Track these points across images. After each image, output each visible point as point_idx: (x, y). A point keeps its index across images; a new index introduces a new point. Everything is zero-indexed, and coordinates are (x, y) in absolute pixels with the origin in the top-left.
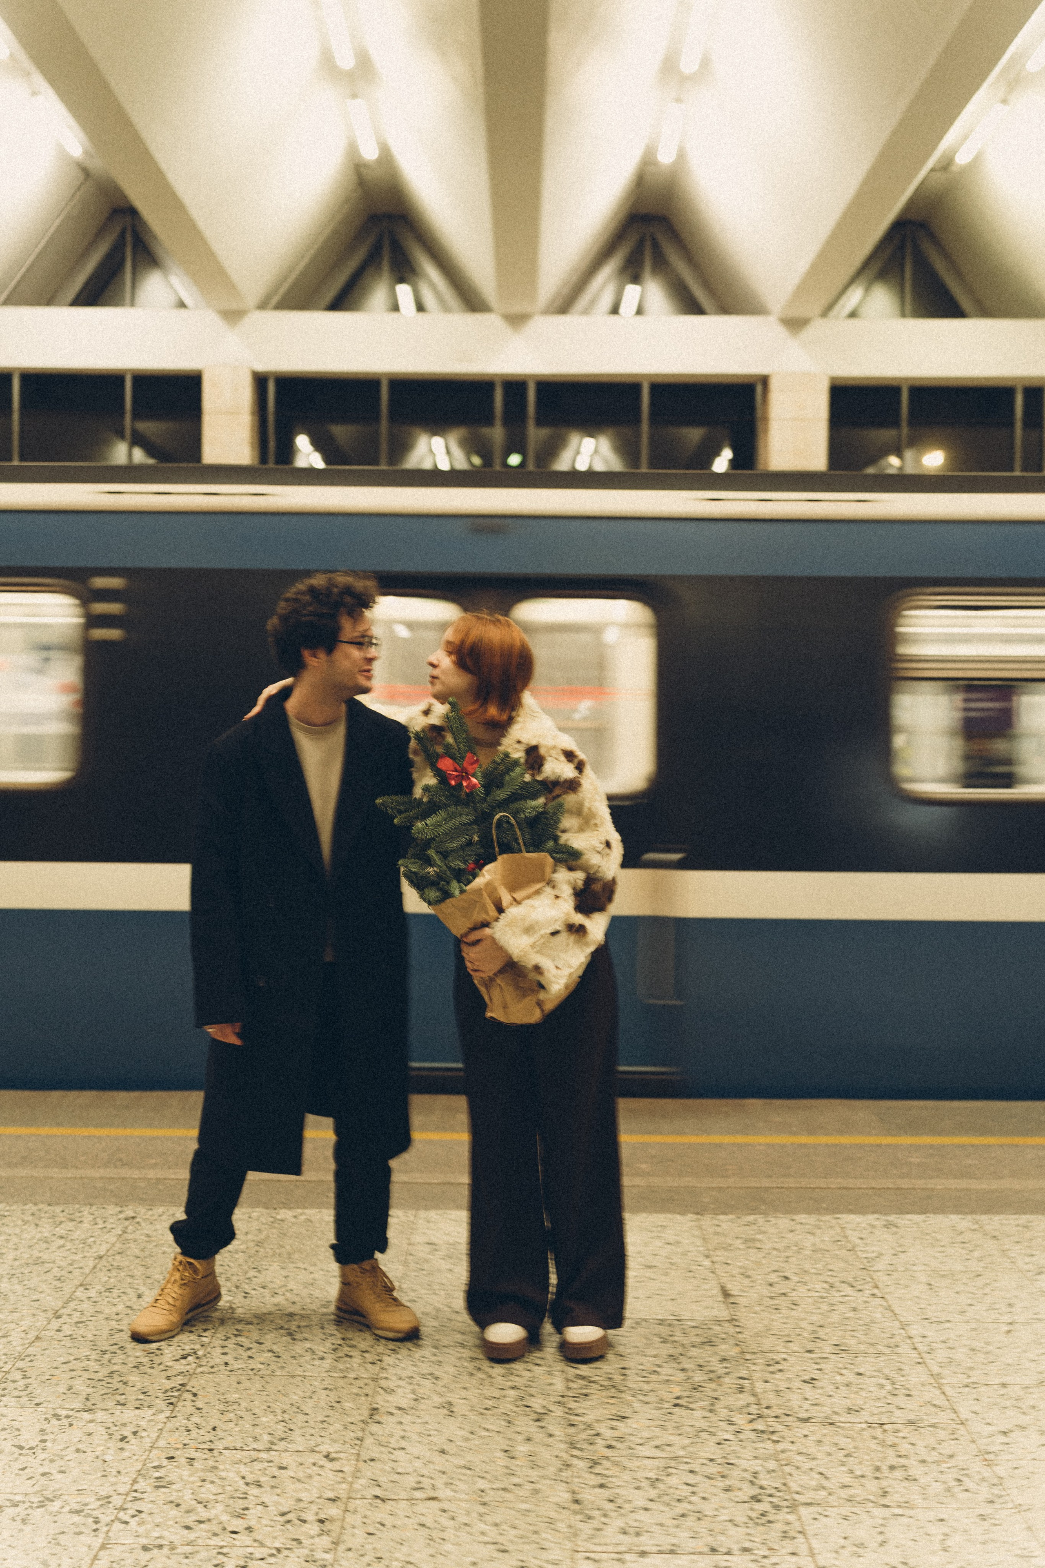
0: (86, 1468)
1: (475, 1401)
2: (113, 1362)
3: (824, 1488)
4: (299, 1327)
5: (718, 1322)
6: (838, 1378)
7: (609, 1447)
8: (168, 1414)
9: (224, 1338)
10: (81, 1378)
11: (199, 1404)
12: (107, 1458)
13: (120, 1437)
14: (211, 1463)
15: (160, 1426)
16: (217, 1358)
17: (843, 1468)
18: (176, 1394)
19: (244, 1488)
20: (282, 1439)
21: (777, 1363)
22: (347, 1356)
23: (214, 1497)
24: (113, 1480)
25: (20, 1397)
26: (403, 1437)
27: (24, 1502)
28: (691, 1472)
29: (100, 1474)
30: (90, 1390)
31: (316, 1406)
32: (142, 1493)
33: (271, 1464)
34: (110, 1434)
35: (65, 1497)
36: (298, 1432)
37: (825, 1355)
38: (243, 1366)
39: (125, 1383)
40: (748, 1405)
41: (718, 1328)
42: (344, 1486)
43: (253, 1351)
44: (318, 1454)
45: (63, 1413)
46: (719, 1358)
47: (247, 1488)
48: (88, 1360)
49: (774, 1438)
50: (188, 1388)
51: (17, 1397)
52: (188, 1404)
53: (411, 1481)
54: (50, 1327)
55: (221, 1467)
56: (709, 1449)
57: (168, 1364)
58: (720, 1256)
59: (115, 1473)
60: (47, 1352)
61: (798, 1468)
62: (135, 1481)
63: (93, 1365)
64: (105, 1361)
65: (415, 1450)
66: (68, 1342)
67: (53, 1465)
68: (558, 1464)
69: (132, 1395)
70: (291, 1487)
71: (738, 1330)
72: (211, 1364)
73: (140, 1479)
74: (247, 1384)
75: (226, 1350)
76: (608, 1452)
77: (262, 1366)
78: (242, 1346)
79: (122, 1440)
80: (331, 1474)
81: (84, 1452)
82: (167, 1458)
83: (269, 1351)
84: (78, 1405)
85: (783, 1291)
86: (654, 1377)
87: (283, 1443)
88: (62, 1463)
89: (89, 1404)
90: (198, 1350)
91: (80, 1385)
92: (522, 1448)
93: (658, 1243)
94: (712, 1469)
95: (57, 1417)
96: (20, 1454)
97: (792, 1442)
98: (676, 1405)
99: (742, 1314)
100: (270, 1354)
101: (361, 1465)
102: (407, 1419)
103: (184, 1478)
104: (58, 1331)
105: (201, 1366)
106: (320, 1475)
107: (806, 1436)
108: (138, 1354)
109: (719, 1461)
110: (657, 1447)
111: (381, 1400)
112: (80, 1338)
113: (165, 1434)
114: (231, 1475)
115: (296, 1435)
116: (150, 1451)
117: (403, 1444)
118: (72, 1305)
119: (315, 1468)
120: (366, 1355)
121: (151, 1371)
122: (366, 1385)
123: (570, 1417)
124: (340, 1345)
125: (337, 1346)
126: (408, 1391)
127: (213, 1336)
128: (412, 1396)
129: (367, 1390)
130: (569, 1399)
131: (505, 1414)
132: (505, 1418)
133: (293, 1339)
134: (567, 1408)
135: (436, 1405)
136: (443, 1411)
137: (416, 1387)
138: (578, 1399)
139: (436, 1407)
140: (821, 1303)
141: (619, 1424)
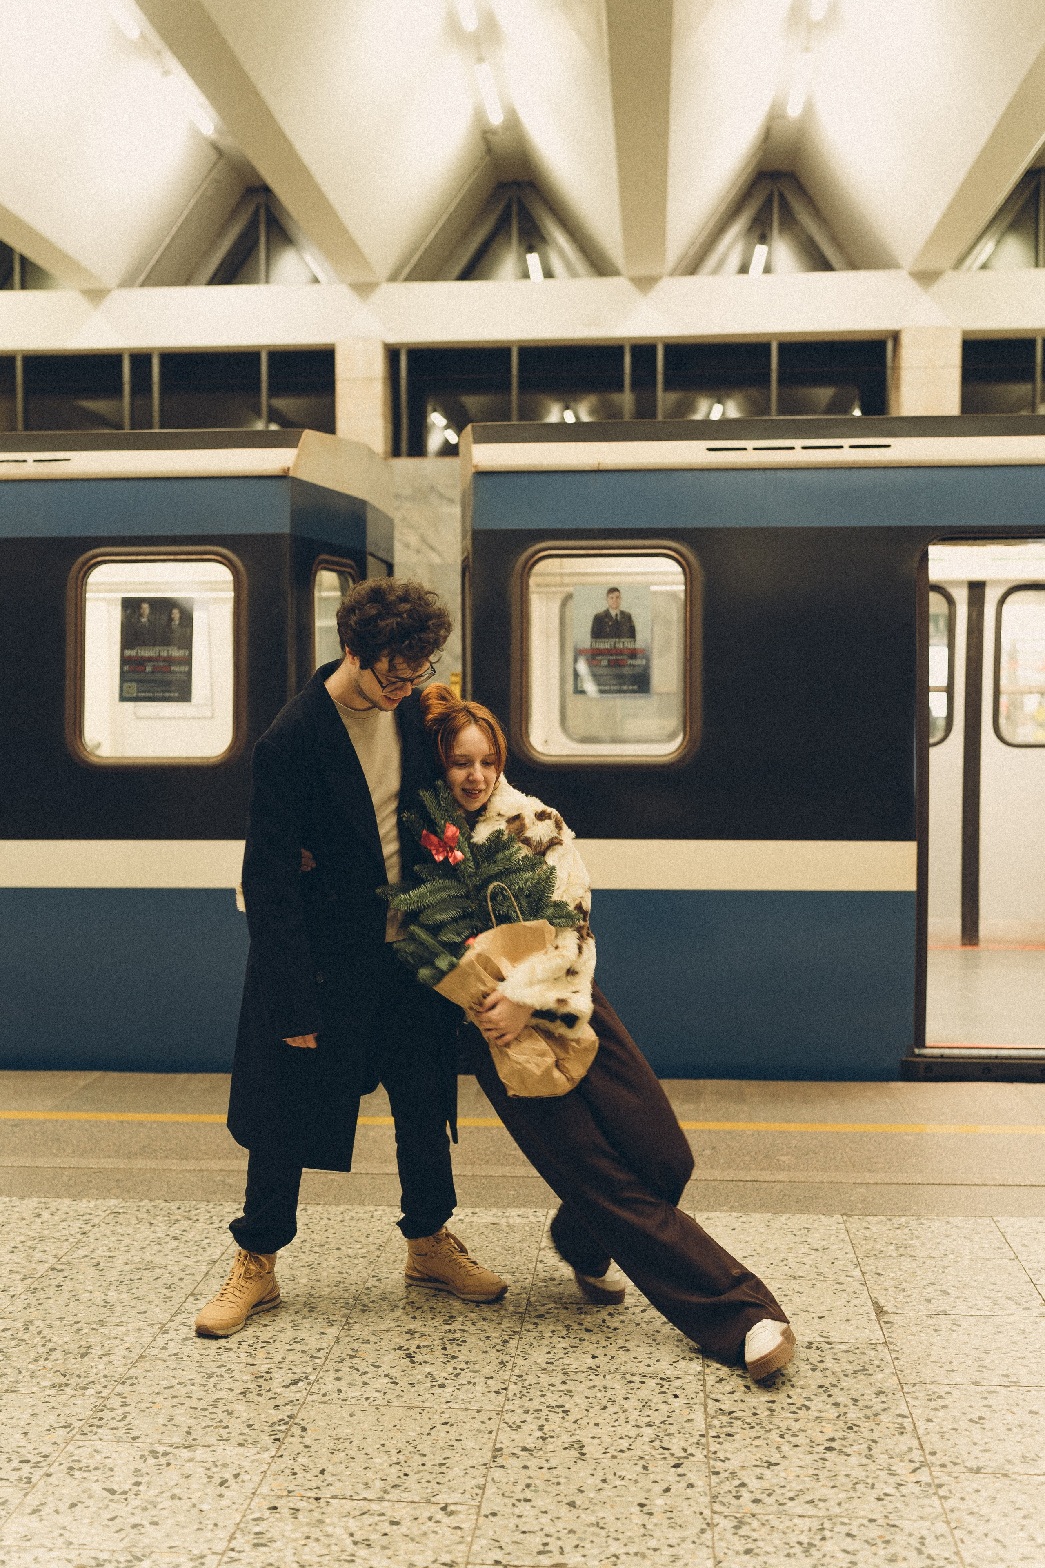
0: (181, 1518)
1: (607, 1440)
2: (219, 1387)
3: (1002, 1560)
4: (418, 1347)
5: (873, 1346)
6: (1009, 1417)
7: (756, 1501)
8: (273, 1452)
9: (338, 1360)
10: (184, 1407)
11: (308, 1441)
12: (205, 1507)
13: (220, 1480)
14: (316, 1515)
15: (264, 1467)
16: (330, 1385)
17: (1021, 1534)
18: (283, 1427)
19: (351, 1548)
20: (395, 1486)
21: (940, 1397)
22: (469, 1383)
23: (319, 1559)
24: (209, 1535)
25: (116, 1429)
26: (528, 1486)
27: (110, 1561)
28: (849, 1535)
29: (196, 1527)
30: (192, 1422)
31: (434, 1444)
32: (240, 1552)
33: (383, 1518)
34: (209, 1477)
35: (154, 1556)
36: (413, 1478)
37: (993, 1389)
38: (357, 1394)
39: (229, 1414)
40: (910, 1450)
41: (873, 1353)
42: (462, 1547)
43: (369, 1375)
44: (434, 1506)
45: (161, 1449)
46: (874, 1390)
47: (355, 1548)
48: (193, 1384)
49: (941, 1492)
50: (297, 1421)
51: (112, 1429)
52: (296, 1440)
53: (535, 1542)
54: (154, 1344)
55: (328, 1521)
56: (868, 1507)
57: (279, 1390)
58: (870, 1266)
59: (211, 1527)
60: (150, 1374)
61: (970, 1532)
62: (232, 1537)
63: (198, 1392)
65: (541, 1502)
66: (172, 1363)
67: (146, 1513)
68: (700, 1524)
69: (236, 1426)
70: (404, 1547)
71: (894, 1356)
72: (323, 1391)
73: (238, 1535)
74: (359, 1416)
75: (339, 1374)
76: (755, 1508)
77: (377, 1395)
78: (358, 1370)
79: (221, 1484)
80: (448, 1532)
81: (180, 1499)
82: (270, 1509)
83: (386, 1376)
84: (176, 1439)
85: (943, 1309)
86: (802, 1413)
87: (397, 1491)
88: (154, 1512)
89: (190, 1438)
90: (311, 1374)
91: (182, 1417)
92: (659, 1503)
93: (805, 1249)
94: (873, 1532)
95: (154, 1453)
96: (111, 1500)
97: (963, 1499)
98: (829, 1449)
99: (897, 1336)
100: (387, 1380)
101: (482, 1519)
102: (533, 1463)
103: (287, 1534)
104: (163, 1349)
105: (312, 1393)
106: (436, 1533)
107: (978, 1491)
108: (245, 1378)
109: (880, 1522)
110: (809, 1502)
111: (505, 1437)
112: (185, 1358)
113: (269, 1478)
114: (339, 1531)
115: (411, 1482)
116: (252, 1499)
117: (528, 1494)
118: (180, 1318)
119: (430, 1524)
120: (490, 1382)
122: (490, 1419)
123: (712, 1462)
124: (462, 1370)
125: (458, 1371)
126: (535, 1427)
127: (327, 1358)
128: (540, 1434)
129: (492, 1426)
130: (711, 1440)
131: (641, 1458)
132: (642, 1462)
133: (413, 1362)
134: (709, 1451)
135: (566, 1446)
136: (574, 1453)
137: (544, 1423)
138: (721, 1440)
139: (565, 1448)
140: (985, 1323)
141: (767, 1473)
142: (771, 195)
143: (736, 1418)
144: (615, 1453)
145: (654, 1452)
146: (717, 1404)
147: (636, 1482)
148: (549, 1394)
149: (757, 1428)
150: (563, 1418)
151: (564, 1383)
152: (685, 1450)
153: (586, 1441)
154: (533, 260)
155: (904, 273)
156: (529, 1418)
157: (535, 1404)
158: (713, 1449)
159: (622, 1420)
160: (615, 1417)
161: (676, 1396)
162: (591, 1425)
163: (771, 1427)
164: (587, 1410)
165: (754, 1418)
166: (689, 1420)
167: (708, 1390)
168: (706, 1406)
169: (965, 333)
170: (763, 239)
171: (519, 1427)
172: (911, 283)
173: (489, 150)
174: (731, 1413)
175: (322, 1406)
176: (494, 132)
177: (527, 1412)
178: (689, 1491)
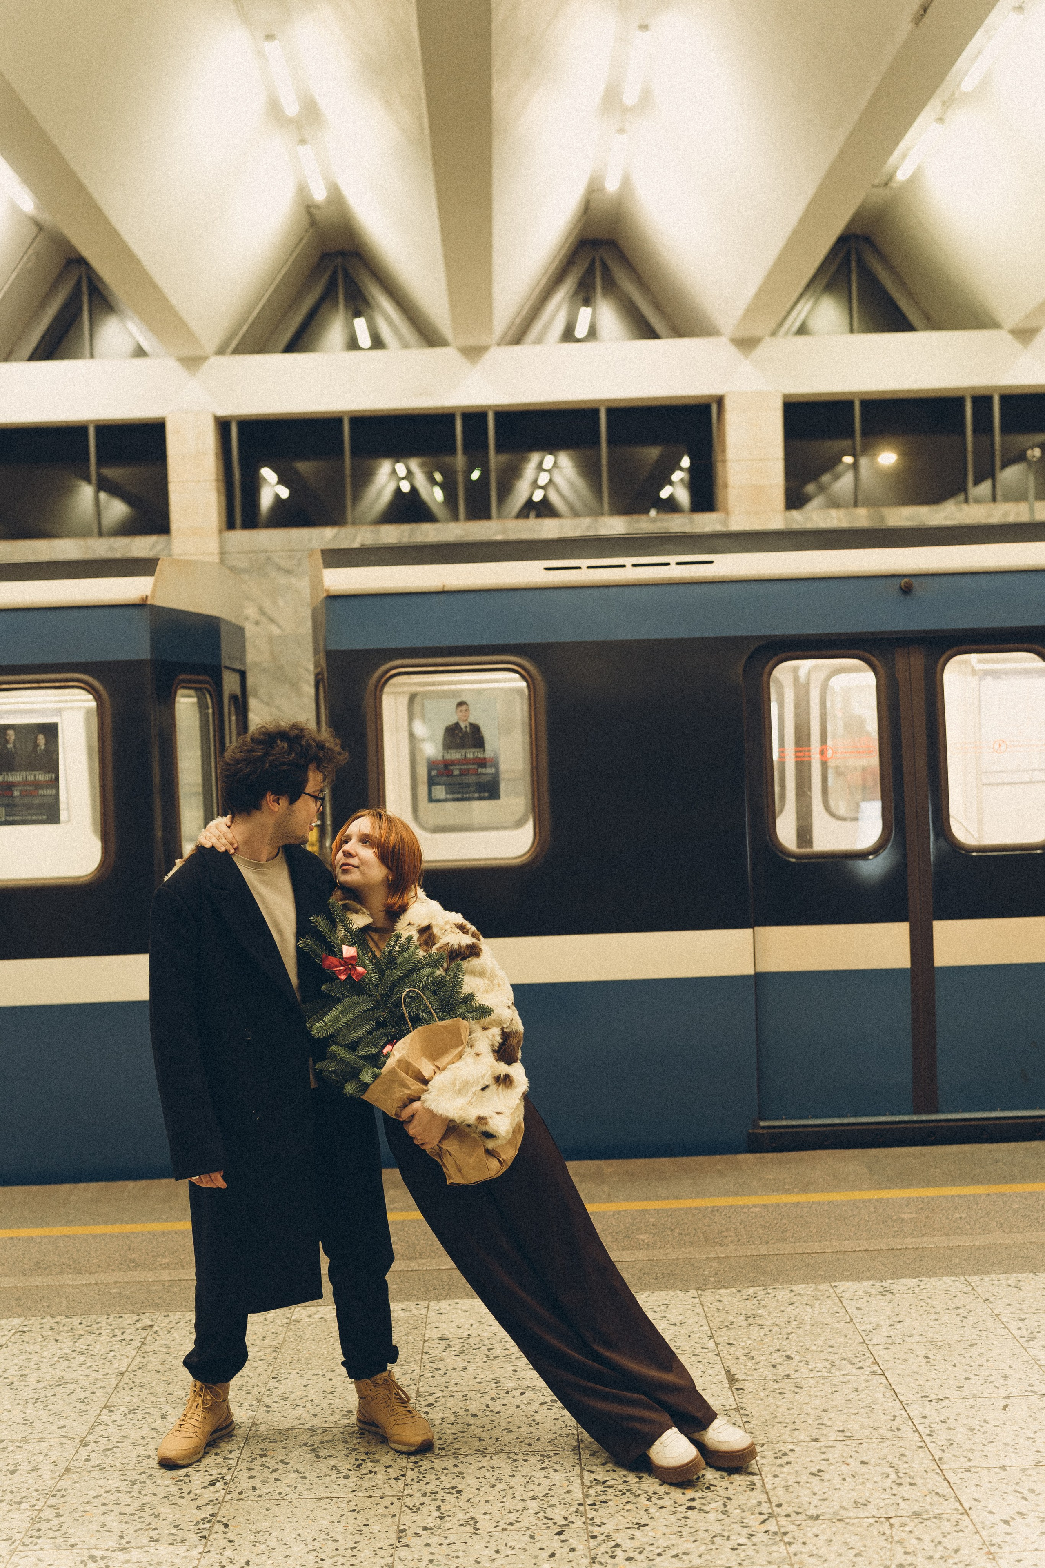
1: (497, 1516)
2: (143, 1492)
4: (322, 1442)
6: (844, 1468)
7: (629, 1559)
8: (200, 1549)
9: (250, 1459)
10: (114, 1514)
11: (231, 1536)
16: (245, 1483)
18: (207, 1525)
21: (785, 1454)
22: (371, 1472)
25: (55, 1538)
30: (123, 1526)
31: (345, 1531)
37: (830, 1444)
38: (271, 1490)
39: (156, 1517)
40: (760, 1503)
43: (279, 1472)
45: (98, 1554)
48: (119, 1492)
50: (219, 1518)
57: (198, 1492)
58: (723, 1336)
63: (125, 1499)
64: (135, 1493)
71: (745, 1420)
72: (238, 1490)
75: (252, 1473)
77: (288, 1489)
78: (269, 1468)
83: (294, 1471)
85: (787, 1373)
90: (226, 1474)
91: (112, 1522)
95: (92, 1558)
97: (804, 1543)
98: (693, 1507)
99: (747, 1401)
100: (295, 1475)
102: (434, 1540)
104: (87, 1460)
105: (229, 1492)
107: (816, 1536)
108: (167, 1483)
110: (675, 1556)
111: (407, 1519)
112: (109, 1468)
118: (98, 1430)
120: (389, 1470)
121: (181, 1500)
122: (392, 1504)
123: (590, 1528)
124: (364, 1460)
125: (361, 1462)
126: (433, 1508)
127: (239, 1458)
128: (437, 1514)
129: (394, 1510)
130: (588, 1507)
131: (528, 1528)
132: (529, 1533)
133: (318, 1457)
134: (587, 1518)
135: (462, 1522)
136: (468, 1529)
137: (441, 1504)
138: (596, 1507)
139: (461, 1525)
140: (823, 1384)
141: (637, 1533)
142: (593, 262)
143: (609, 1487)
144: (506, 1527)
145: (539, 1523)
146: (593, 1475)
147: (525, 1550)
148: (443, 1478)
149: (628, 1494)
150: (457, 1498)
151: (456, 1466)
152: (566, 1519)
153: (479, 1517)
154: (360, 325)
155: (724, 340)
156: (427, 1500)
157: (431, 1487)
158: (590, 1516)
159: (509, 1497)
160: (503, 1493)
161: (556, 1471)
162: (483, 1502)
163: (640, 1492)
164: (478, 1489)
165: (625, 1485)
166: (569, 1492)
167: (583, 1464)
168: (582, 1478)
169: (785, 396)
170: (587, 302)
171: (419, 1509)
172: (733, 350)
173: (313, 223)
174: (604, 1482)
175: (240, 1503)
176: (318, 207)
177: (425, 1495)
178: (571, 1554)
